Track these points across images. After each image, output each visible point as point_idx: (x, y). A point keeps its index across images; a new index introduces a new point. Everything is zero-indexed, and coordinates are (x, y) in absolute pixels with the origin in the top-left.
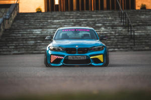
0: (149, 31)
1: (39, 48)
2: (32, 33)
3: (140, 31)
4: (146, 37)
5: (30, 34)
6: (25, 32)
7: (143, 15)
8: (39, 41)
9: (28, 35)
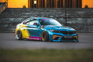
0: (78, 21)
1: (9, 29)
2: (8, 20)
3: (73, 21)
4: (75, 25)
5: (7, 20)
6: (5, 20)
7: (80, 11)
8: (11, 25)
9: (6, 21)
